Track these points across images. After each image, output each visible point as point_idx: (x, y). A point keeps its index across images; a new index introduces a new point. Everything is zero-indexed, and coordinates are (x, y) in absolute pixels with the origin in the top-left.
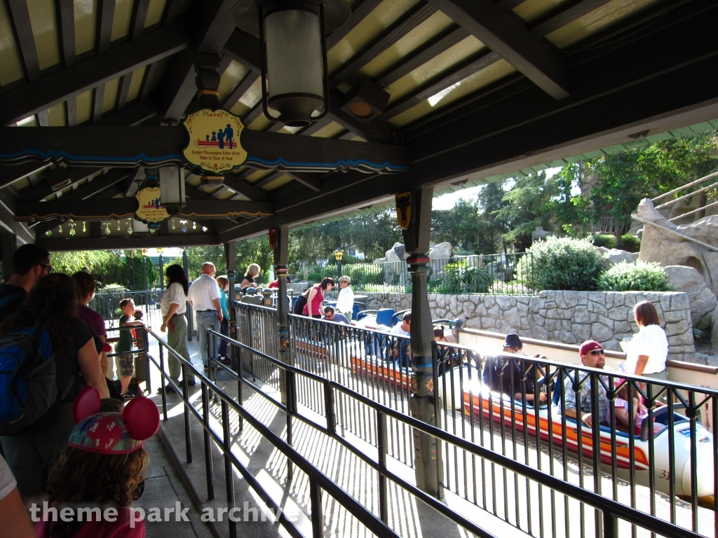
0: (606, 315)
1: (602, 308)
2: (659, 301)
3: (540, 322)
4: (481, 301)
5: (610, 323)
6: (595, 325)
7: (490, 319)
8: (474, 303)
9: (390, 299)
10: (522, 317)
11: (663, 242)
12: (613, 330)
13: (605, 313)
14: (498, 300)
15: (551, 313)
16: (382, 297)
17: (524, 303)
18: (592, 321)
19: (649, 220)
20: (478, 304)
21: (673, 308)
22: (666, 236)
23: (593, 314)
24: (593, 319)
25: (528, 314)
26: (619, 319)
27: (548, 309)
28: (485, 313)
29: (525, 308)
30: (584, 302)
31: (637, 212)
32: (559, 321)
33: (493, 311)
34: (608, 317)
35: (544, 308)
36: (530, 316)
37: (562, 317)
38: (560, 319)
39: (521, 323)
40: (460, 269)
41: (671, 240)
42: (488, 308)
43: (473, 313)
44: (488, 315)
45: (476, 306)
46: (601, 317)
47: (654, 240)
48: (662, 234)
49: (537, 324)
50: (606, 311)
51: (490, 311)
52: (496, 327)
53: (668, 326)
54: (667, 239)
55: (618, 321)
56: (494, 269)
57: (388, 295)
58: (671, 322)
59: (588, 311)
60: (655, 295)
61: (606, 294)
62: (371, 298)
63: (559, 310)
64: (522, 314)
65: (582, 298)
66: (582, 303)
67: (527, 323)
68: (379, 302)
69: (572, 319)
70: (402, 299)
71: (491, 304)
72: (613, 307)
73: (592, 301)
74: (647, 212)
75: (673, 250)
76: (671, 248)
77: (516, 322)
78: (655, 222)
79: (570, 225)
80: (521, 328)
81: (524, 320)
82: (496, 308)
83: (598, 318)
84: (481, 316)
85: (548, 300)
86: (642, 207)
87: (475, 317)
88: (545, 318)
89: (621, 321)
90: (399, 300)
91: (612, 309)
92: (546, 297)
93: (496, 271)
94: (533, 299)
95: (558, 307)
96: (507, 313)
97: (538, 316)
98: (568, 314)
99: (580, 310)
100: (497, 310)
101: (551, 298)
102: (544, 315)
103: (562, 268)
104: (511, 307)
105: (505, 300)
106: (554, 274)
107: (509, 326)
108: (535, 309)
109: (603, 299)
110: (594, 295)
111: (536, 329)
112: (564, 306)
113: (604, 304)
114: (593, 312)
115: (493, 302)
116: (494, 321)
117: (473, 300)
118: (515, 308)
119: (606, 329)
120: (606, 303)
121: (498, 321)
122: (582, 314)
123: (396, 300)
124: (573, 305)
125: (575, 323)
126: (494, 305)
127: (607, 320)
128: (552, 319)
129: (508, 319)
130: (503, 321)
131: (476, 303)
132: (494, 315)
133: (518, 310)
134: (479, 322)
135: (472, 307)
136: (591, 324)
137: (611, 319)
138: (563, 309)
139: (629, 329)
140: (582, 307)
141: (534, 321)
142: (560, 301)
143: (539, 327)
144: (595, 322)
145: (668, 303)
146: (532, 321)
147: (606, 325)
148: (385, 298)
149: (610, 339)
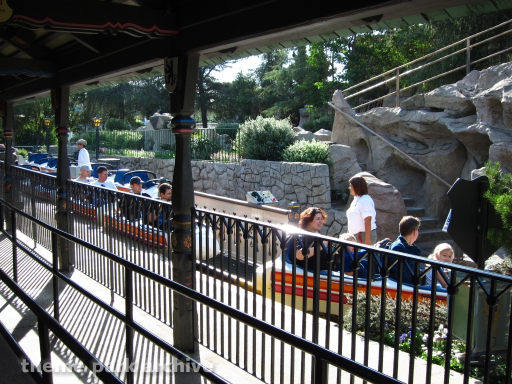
0: (281, 180)
1: (278, 174)
2: (309, 170)
3: (241, 185)
4: (204, 167)
5: (282, 186)
6: (274, 187)
7: (210, 182)
8: (199, 168)
9: (141, 162)
10: (230, 180)
11: (347, 126)
12: (284, 191)
13: (280, 178)
14: (215, 166)
15: (248, 178)
16: (135, 160)
17: (232, 170)
18: (272, 184)
19: (338, 108)
20: (202, 169)
21: (317, 175)
22: (349, 121)
23: (273, 179)
24: (273, 183)
25: (234, 178)
26: (288, 183)
27: (246, 174)
28: (206, 177)
29: (232, 173)
30: (268, 169)
31: (331, 101)
32: (253, 184)
33: (211, 175)
34: (282, 181)
35: (244, 174)
36: (235, 179)
37: (255, 181)
38: (253, 182)
39: (229, 185)
40: (195, 139)
41: (352, 125)
42: (208, 173)
43: (197, 176)
44: (208, 179)
45: (200, 170)
46: (277, 181)
47: (341, 124)
48: (346, 119)
49: (239, 186)
50: (280, 176)
51: (209, 175)
52: (213, 189)
53: (314, 189)
54: (349, 123)
55: (287, 184)
56: (224, 141)
57: (139, 158)
58: (315, 186)
59: (270, 176)
60: (308, 165)
61: (281, 164)
62: (127, 161)
63: (253, 175)
64: (230, 178)
65: (267, 167)
66: (267, 171)
67: (233, 186)
68: (133, 165)
69: (261, 183)
70: (150, 163)
71: (210, 169)
72: (284, 174)
73: (273, 169)
74: (338, 101)
75: (352, 133)
76: (351, 131)
77: (226, 184)
78: (342, 110)
79: (311, 106)
80: (229, 189)
81: (231, 183)
82: (214, 172)
83: (275, 182)
84: (204, 179)
85: (246, 168)
86: (335, 96)
87: (199, 179)
88: (244, 181)
89: (289, 185)
90: (147, 164)
91: (284, 176)
92: (245, 165)
93: (225, 143)
94: (238, 166)
95: (252, 173)
96: (221, 176)
97: (240, 180)
98: (258, 178)
99: (266, 176)
100: (214, 174)
101: (249, 165)
102: (244, 179)
103: (261, 142)
104: (223, 172)
105: (219, 166)
106: (255, 147)
107: (222, 188)
108: (238, 175)
109: (279, 168)
110: (274, 164)
111: (238, 190)
112: (256, 172)
113: (279, 171)
114: (273, 177)
115: (212, 168)
116: (212, 183)
117: (199, 165)
118: (226, 173)
119: (280, 191)
120: (281, 170)
121: (214, 183)
122: (266, 179)
123: (145, 164)
124: (261, 172)
125: (262, 186)
126: (212, 170)
127: (281, 183)
128: (249, 182)
129: (221, 182)
130: (218, 184)
131: (201, 168)
132: (212, 178)
133: (228, 175)
134: (201, 184)
135: (198, 171)
136: (272, 186)
137: (283, 183)
138: (255, 174)
139: (293, 191)
140: (267, 173)
141: (238, 184)
142: (254, 168)
143: (240, 189)
144: (274, 185)
145: (314, 172)
146: (236, 184)
147: (280, 188)
148: (137, 162)
149: (282, 199)
